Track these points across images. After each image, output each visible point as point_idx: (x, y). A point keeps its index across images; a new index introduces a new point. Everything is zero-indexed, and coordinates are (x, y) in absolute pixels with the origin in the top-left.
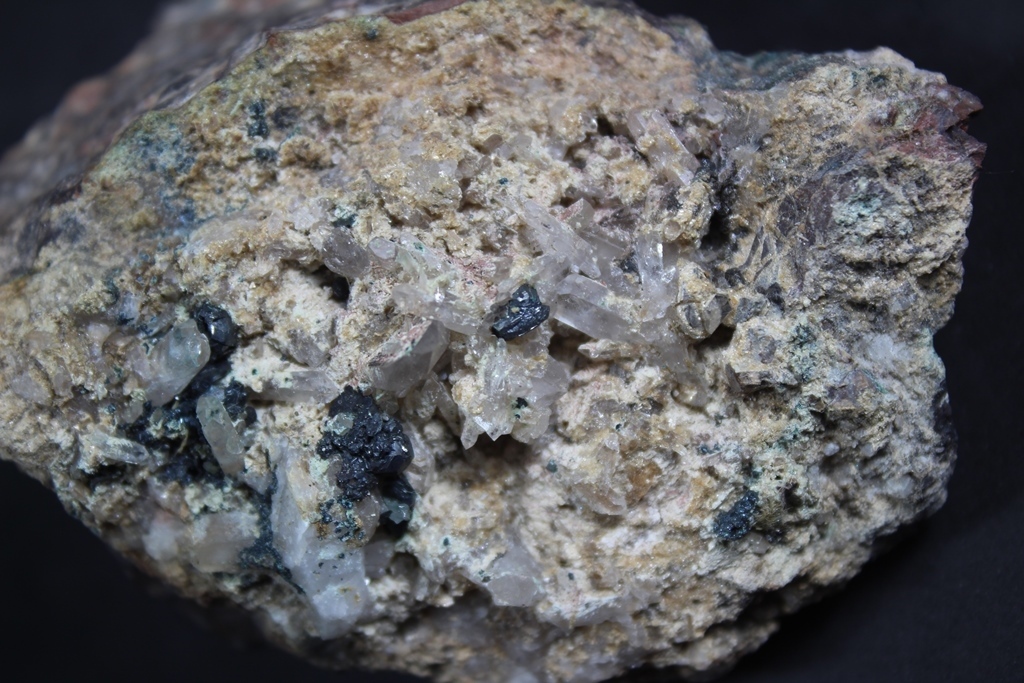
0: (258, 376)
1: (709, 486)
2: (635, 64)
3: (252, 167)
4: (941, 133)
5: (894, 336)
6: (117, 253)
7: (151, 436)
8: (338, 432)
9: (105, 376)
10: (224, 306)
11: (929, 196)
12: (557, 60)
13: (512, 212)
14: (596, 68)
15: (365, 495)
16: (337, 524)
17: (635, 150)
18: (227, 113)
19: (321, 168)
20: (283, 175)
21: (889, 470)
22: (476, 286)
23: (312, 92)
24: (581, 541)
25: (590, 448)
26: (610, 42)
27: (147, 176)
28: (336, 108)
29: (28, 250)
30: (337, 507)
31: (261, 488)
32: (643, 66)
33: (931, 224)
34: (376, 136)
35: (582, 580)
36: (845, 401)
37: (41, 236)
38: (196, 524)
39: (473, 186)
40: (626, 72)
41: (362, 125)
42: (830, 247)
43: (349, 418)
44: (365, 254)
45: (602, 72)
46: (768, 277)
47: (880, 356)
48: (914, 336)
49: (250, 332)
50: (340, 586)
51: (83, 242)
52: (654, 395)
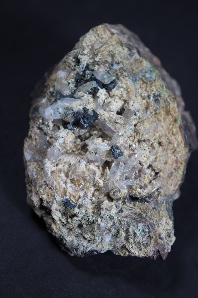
0: (100, 95)
1: (76, 197)
2: (170, 181)
3: (146, 94)
4: (158, 249)
5: (111, 240)
6: (126, 64)
7: (86, 71)
8: (89, 112)
9: (100, 61)
10: (116, 87)
11: (144, 246)
12: (171, 163)
13: (138, 152)
14: (169, 172)
15: (75, 118)
16: (68, 112)
17: (152, 180)
18: (158, 88)
19: (146, 110)
20: (144, 101)
21: (79, 240)
22: (123, 142)
23: (163, 107)
24: (62, 168)
25: (85, 170)
26: (175, 176)
27: (144, 71)
28: (160, 113)
29: (126, 45)
30: (72, 112)
31: (75, 95)
32: (170, 183)
33: (137, 247)
34: (154, 122)
35: (54, 169)
36: (97, 228)
37: (130, 48)
38: (66, 81)
39: (143, 143)
40: (168, 179)
41: (156, 119)
42: (132, 223)
43: (92, 114)
44: (129, 118)
45: (168, 174)
46: (124, 210)
47: (106, 237)
48: (111, 244)
49: (110, 93)
50: (53, 113)
51: (129, 57)
52: (97, 184)
